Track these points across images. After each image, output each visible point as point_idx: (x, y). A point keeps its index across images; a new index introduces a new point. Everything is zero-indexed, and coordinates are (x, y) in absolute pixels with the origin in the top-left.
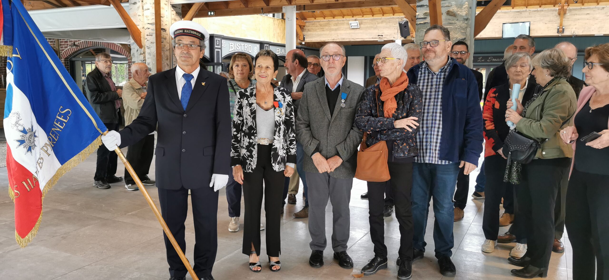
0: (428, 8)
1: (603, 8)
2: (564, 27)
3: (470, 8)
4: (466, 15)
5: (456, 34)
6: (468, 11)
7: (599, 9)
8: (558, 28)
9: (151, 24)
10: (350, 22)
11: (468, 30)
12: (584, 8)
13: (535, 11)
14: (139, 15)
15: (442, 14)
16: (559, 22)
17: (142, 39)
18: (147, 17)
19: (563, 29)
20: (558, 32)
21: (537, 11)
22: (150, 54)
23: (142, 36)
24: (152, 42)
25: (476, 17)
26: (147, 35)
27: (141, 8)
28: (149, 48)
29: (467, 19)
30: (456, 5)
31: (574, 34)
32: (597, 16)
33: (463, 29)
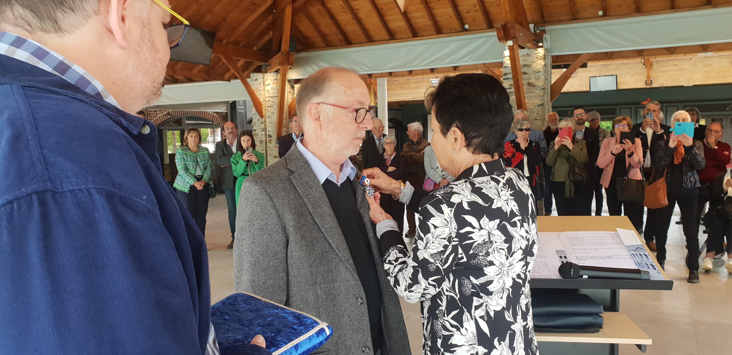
0: (512, 81)
1: (691, 59)
2: (652, 79)
3: (546, 80)
4: (543, 85)
5: (536, 100)
6: (545, 82)
7: (686, 59)
8: (646, 80)
9: (271, 97)
10: (431, 80)
11: (545, 97)
12: (671, 60)
13: (621, 64)
14: (260, 90)
15: (524, 85)
16: (646, 74)
17: (263, 110)
18: (267, 91)
19: (651, 81)
20: (646, 84)
21: (624, 64)
22: (270, 123)
23: (263, 107)
24: (272, 113)
25: (551, 86)
26: (268, 107)
27: (262, 83)
28: (269, 118)
29: (544, 89)
30: (535, 78)
31: (663, 85)
32: (686, 67)
33: (542, 97)
